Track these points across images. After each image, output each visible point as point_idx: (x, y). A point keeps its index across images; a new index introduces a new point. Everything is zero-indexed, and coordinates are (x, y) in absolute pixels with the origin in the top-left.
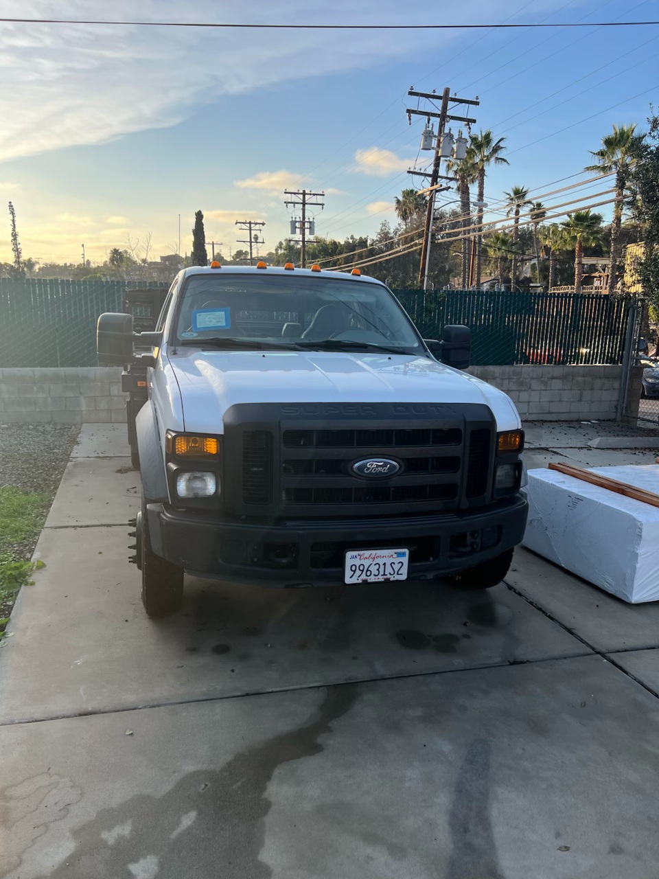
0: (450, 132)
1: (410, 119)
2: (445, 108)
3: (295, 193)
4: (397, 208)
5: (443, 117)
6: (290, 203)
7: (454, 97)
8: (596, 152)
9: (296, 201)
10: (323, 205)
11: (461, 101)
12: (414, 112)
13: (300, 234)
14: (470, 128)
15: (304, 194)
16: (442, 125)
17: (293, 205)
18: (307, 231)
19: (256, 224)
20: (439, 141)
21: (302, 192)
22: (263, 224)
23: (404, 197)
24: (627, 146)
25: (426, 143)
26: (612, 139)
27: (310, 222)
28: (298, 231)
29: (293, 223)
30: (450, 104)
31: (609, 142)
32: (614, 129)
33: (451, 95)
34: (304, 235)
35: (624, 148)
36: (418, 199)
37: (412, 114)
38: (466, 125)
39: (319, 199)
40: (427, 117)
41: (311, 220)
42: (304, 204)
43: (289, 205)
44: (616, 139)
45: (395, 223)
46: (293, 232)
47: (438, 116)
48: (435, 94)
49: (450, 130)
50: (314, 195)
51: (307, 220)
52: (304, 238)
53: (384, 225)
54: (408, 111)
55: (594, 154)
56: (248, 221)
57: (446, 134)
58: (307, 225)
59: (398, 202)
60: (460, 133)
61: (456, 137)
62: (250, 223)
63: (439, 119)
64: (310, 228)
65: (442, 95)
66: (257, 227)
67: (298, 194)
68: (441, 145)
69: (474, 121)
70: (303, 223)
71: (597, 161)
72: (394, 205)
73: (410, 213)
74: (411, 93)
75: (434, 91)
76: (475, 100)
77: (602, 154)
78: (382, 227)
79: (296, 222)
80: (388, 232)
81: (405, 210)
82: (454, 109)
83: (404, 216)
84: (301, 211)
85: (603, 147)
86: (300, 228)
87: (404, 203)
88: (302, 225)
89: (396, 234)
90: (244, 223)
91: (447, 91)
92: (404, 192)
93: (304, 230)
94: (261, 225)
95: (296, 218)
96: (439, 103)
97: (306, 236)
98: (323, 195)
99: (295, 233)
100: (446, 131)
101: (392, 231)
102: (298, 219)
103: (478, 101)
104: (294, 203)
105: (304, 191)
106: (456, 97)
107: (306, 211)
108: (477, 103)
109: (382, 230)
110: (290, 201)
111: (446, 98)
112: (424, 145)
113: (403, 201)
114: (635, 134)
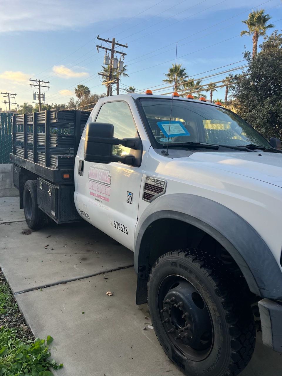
0: (116, 58)
1: (98, 50)
2: (113, 47)
3: (35, 81)
4: (76, 93)
5: (113, 51)
6: (32, 85)
7: (117, 43)
8: (167, 74)
9: (36, 85)
10: (49, 87)
11: (120, 45)
12: (100, 47)
13: (38, 100)
14: (124, 57)
15: (39, 81)
16: (112, 55)
17: (34, 86)
18: (42, 99)
19: (12, 94)
20: (111, 61)
21: (38, 80)
22: (15, 95)
23: (78, 88)
24: (178, 73)
25: (106, 61)
26: (173, 69)
27: (43, 95)
28: (37, 98)
29: (34, 95)
30: (116, 46)
31: (172, 71)
32: (173, 66)
33: (116, 42)
34: (40, 100)
35: (177, 73)
36: (85, 90)
37: (99, 48)
38: (122, 56)
39: (47, 85)
40: (105, 50)
41: (43, 94)
42: (40, 86)
43: (32, 86)
44: (174, 70)
45: (76, 99)
46: (35, 99)
47: (111, 50)
48: (109, 40)
49: (116, 57)
50: (44, 82)
51: (41, 94)
52: (40, 102)
53: (71, 99)
54: (97, 46)
55: (166, 75)
56: (7, 93)
57: (114, 58)
58: (41, 96)
59: (76, 90)
60: (120, 59)
61: (119, 60)
62: (9, 94)
63: (111, 52)
64: (43, 98)
65: (112, 41)
66: (12, 96)
67: (37, 81)
68: (113, 63)
69: (126, 54)
70: (39, 95)
71: (167, 78)
72: (74, 91)
73: (82, 95)
74: (98, 38)
75: (108, 39)
76: (126, 45)
77: (169, 75)
78: (71, 100)
79: (36, 94)
80: (73, 103)
81: (79, 93)
82: (117, 48)
83: (79, 96)
84: (38, 89)
85: (169, 73)
86: (38, 97)
87: (79, 91)
88: (39, 96)
89: (77, 104)
90: (5, 94)
91: (114, 40)
92: (78, 86)
93: (40, 99)
94: (14, 95)
95: (36, 92)
96: (111, 44)
97: (41, 101)
98: (49, 83)
99: (36, 99)
100: (115, 57)
101: (75, 102)
102: (37, 93)
103: (127, 46)
104: (35, 85)
105: (39, 80)
106: (118, 43)
107: (41, 89)
108: (126, 47)
109: (70, 101)
110: (32, 84)
111: (114, 43)
112: (105, 62)
113: (78, 90)
114: (181, 69)
